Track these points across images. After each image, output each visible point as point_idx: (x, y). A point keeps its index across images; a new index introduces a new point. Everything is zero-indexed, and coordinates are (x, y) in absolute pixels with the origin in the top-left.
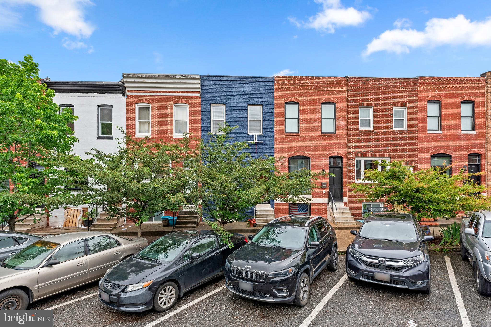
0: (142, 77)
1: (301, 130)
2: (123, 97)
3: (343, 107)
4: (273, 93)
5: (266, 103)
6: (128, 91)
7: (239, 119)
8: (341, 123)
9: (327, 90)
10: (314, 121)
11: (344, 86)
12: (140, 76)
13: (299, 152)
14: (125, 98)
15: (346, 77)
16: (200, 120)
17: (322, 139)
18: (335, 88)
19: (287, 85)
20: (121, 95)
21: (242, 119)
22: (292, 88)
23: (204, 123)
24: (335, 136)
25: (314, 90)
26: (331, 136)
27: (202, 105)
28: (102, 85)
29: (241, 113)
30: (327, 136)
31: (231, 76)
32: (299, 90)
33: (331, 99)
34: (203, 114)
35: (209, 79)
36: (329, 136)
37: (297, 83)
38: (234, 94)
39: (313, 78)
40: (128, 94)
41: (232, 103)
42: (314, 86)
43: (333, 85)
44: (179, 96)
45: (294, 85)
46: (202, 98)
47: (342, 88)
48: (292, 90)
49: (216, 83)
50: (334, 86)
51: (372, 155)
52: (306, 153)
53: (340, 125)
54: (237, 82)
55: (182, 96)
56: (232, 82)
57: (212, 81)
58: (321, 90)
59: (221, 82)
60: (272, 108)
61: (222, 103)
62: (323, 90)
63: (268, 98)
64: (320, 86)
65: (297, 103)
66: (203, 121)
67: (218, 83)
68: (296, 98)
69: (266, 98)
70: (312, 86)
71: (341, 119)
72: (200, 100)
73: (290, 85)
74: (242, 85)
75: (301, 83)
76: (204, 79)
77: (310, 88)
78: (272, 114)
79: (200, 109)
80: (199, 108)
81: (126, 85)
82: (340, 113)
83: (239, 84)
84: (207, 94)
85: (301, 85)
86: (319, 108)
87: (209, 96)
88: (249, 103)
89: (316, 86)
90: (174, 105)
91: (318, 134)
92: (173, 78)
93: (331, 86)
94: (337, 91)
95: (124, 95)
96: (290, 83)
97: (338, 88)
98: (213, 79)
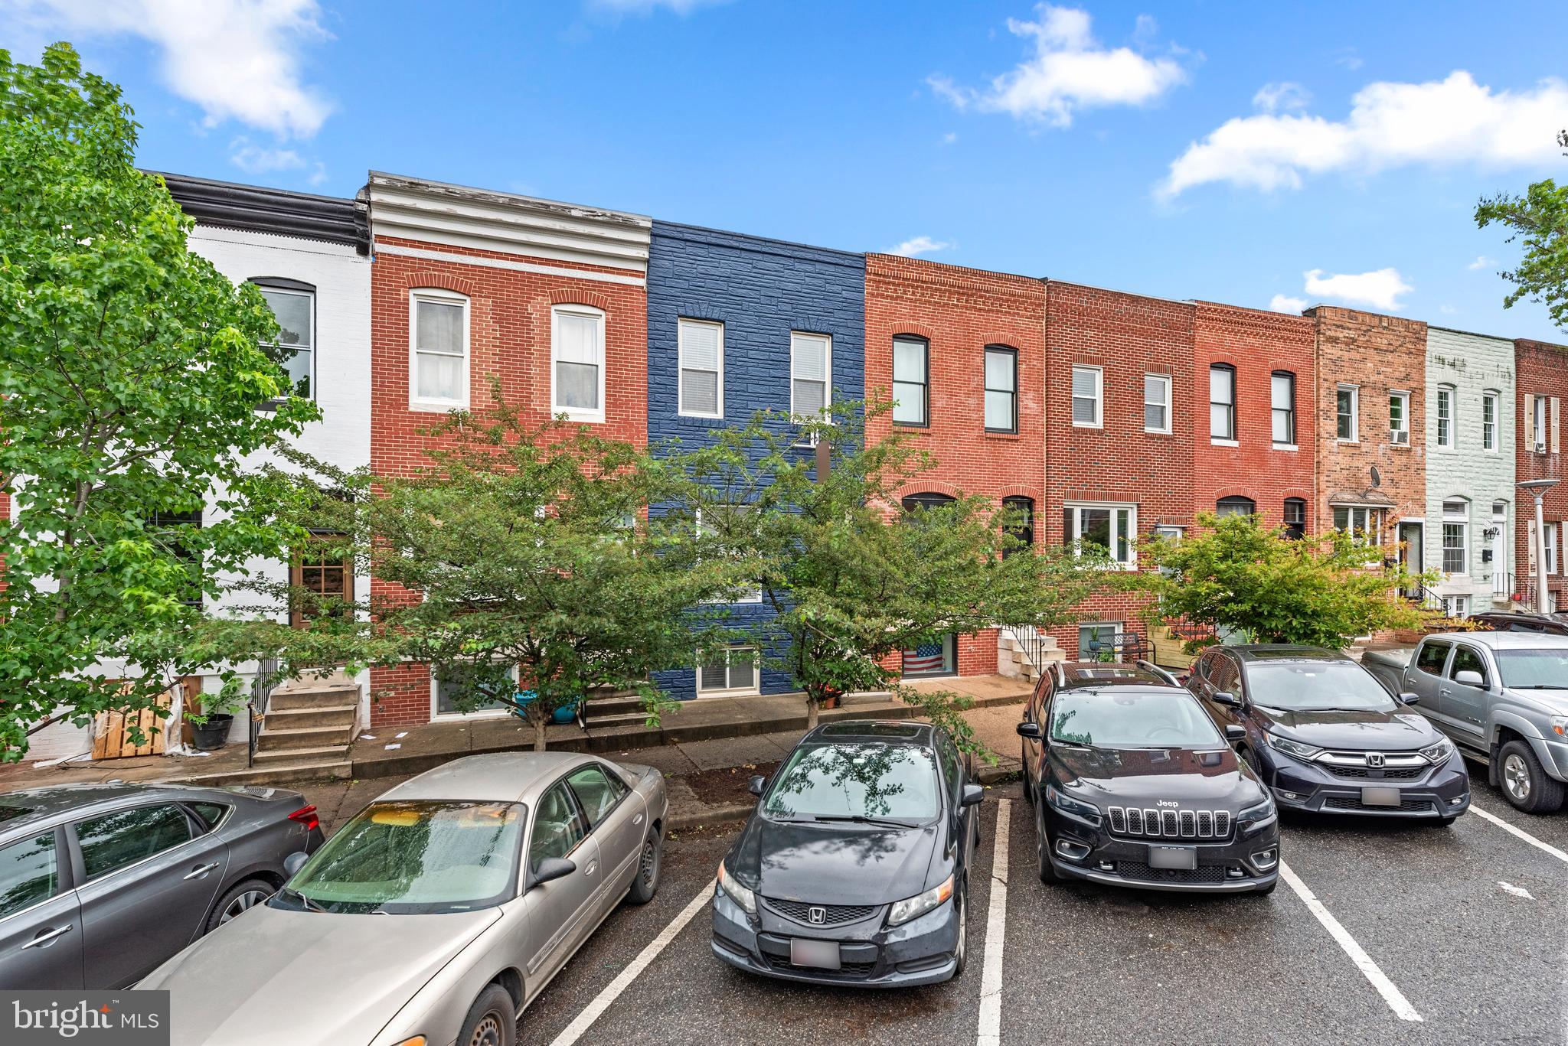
0: (448, 197)
1: (934, 417)
2: (361, 258)
3: (1035, 363)
4: (861, 304)
5: (842, 330)
6: (382, 239)
7: (763, 373)
8: (1030, 404)
9: (998, 311)
10: (968, 395)
11: (1039, 305)
12: (442, 191)
13: (930, 481)
14: (366, 265)
15: (1044, 281)
16: (643, 367)
17: (986, 448)
18: (1017, 307)
19: (899, 285)
20: (353, 250)
21: (773, 373)
22: (913, 293)
23: (658, 379)
24: (1016, 441)
25: (966, 308)
26: (1009, 440)
27: (651, 317)
28: (277, 203)
29: (773, 356)
30: (999, 439)
31: (742, 236)
32: (930, 302)
33: (1006, 337)
34: (653, 349)
35: (676, 234)
36: (1003, 439)
37: (925, 282)
38: (752, 294)
39: (965, 271)
40: (379, 248)
41: (746, 320)
42: (968, 295)
43: (1012, 300)
44: (573, 279)
45: (918, 287)
46: (652, 293)
47: (1034, 310)
48: (911, 301)
49: (695, 251)
50: (1015, 301)
51: (1100, 497)
52: (946, 486)
53: (1028, 412)
54: (759, 257)
55: (581, 280)
56: (744, 254)
57: (683, 243)
58: (984, 310)
59: (714, 250)
60: (859, 348)
61: (715, 316)
62: (989, 311)
63: (849, 315)
64: (981, 297)
65: (924, 340)
66: (654, 369)
67: (702, 251)
68: (922, 325)
69: (841, 314)
70: (964, 294)
71: (1031, 395)
72: (642, 299)
73: (908, 286)
74: (777, 267)
75: (934, 283)
76: (660, 232)
77: (958, 300)
78: (859, 364)
79: (643, 330)
80: (640, 326)
81: (376, 215)
82: (1028, 378)
83: (768, 264)
84: (668, 284)
85: (937, 289)
86: (978, 360)
87: (673, 291)
88: (794, 325)
89: (972, 295)
90: (553, 308)
91: (976, 433)
92: (562, 214)
93: (1007, 300)
94: (1022, 316)
95: (363, 250)
96: (907, 279)
97: (1025, 309)
98: (687, 236)
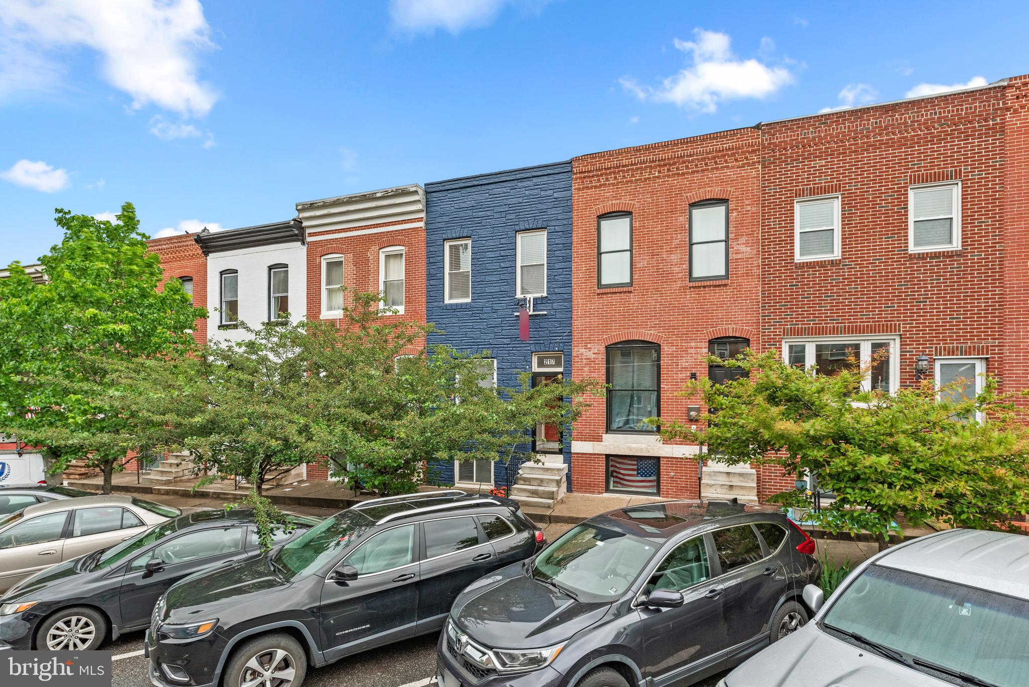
0: (325, 205)
1: (636, 276)
2: (302, 247)
3: (749, 208)
4: (570, 199)
5: (553, 223)
6: (310, 235)
7: (495, 266)
8: (744, 249)
9: (703, 171)
10: (670, 252)
11: (754, 151)
12: (322, 204)
13: (631, 330)
14: (305, 248)
15: (758, 127)
16: (424, 277)
17: (690, 296)
18: (726, 161)
19: (602, 175)
20: (299, 243)
21: (503, 265)
22: (615, 178)
23: (432, 282)
24: (725, 285)
25: (669, 176)
26: (715, 286)
27: (429, 244)
28: (269, 230)
29: (503, 253)
30: (704, 287)
31: (481, 176)
32: (631, 181)
33: (716, 191)
34: (429, 263)
35: (441, 188)
36: (710, 286)
37: (626, 166)
38: (488, 213)
39: (666, 145)
40: (309, 239)
41: (484, 233)
42: (670, 165)
43: (722, 154)
44: (388, 232)
45: (619, 172)
46: (429, 229)
47: (746, 158)
48: (613, 184)
49: (453, 195)
50: (724, 156)
52: (649, 334)
53: (740, 256)
54: (493, 186)
55: (392, 231)
56: (483, 187)
57: (446, 193)
58: (687, 173)
59: (464, 191)
60: (568, 233)
61: (465, 235)
62: (693, 172)
63: (560, 210)
64: (684, 162)
65: (628, 214)
66: (430, 276)
67: (457, 194)
68: (625, 202)
69: (554, 211)
70: (665, 165)
71: (743, 240)
72: (424, 234)
73: (610, 173)
74: (504, 190)
75: (635, 164)
76: (431, 190)
77: (659, 172)
78: (568, 246)
79: (424, 253)
80: (422, 252)
81: (305, 224)
82: (740, 223)
83: (497, 190)
84: (437, 221)
85: (637, 169)
86: (683, 219)
87: (440, 225)
88: (517, 228)
89: (674, 164)
90: (381, 251)
91: (679, 284)
92: (370, 197)
93: (714, 158)
94: (733, 167)
95: (303, 243)
96: (608, 169)
97: (736, 160)
98: (447, 187)
